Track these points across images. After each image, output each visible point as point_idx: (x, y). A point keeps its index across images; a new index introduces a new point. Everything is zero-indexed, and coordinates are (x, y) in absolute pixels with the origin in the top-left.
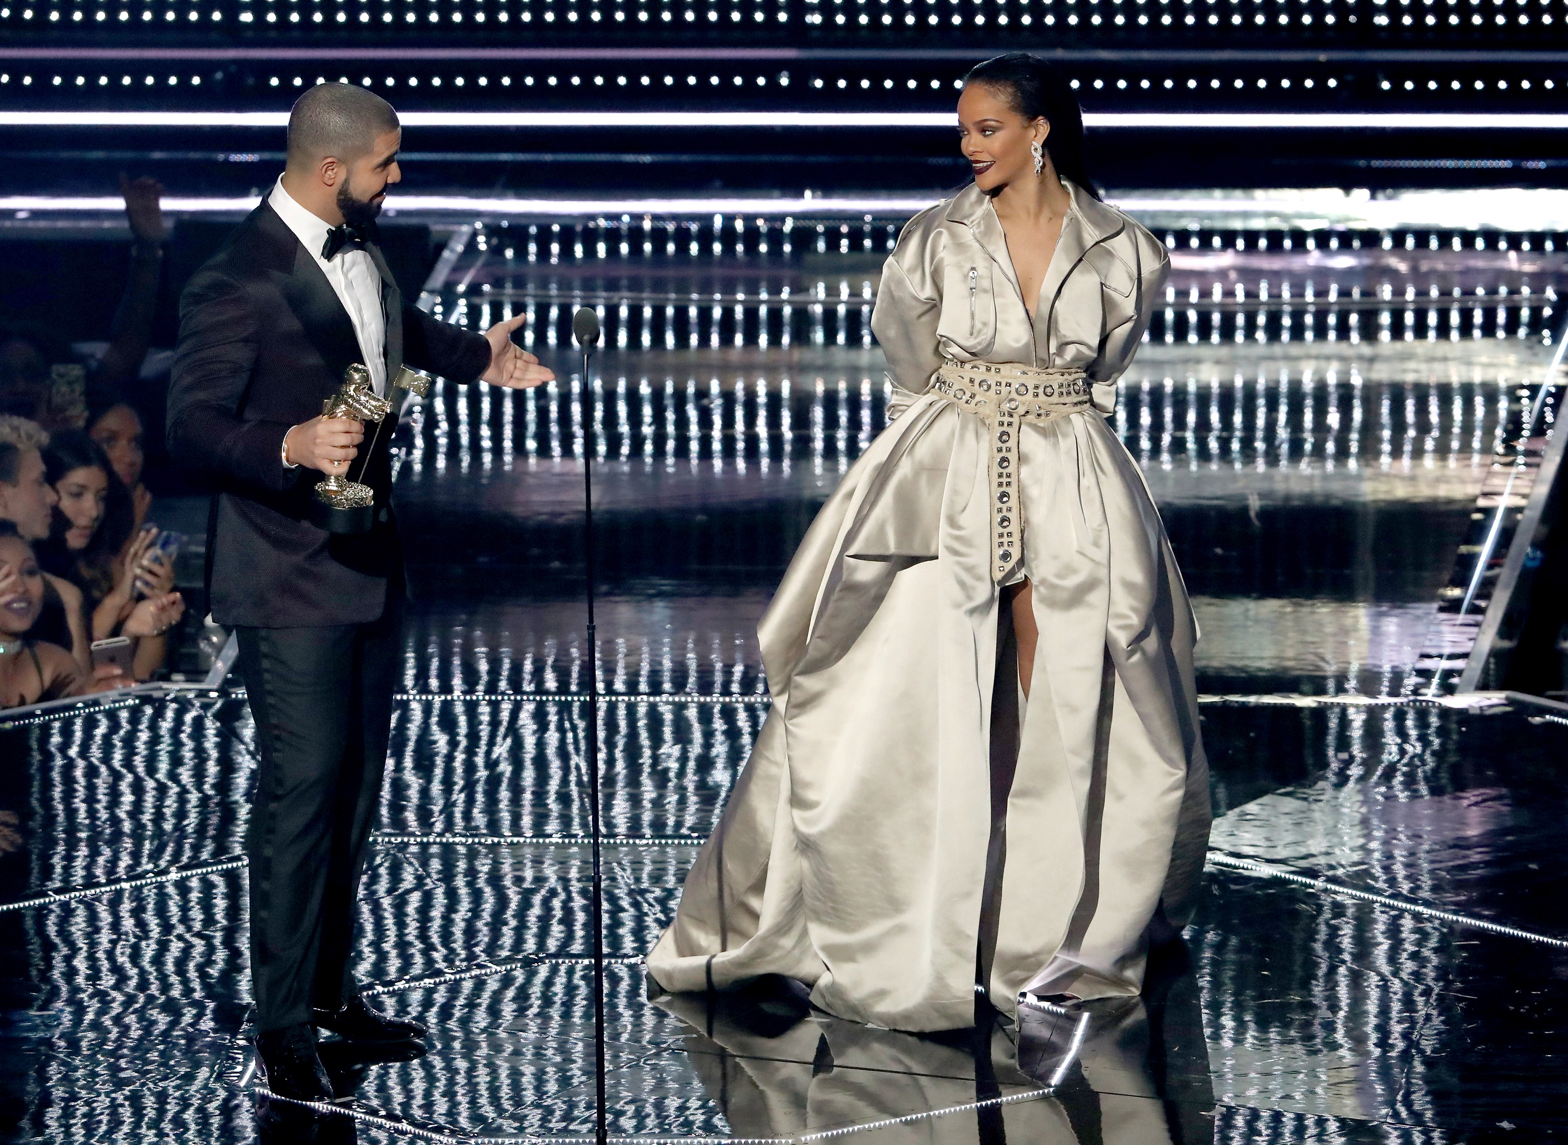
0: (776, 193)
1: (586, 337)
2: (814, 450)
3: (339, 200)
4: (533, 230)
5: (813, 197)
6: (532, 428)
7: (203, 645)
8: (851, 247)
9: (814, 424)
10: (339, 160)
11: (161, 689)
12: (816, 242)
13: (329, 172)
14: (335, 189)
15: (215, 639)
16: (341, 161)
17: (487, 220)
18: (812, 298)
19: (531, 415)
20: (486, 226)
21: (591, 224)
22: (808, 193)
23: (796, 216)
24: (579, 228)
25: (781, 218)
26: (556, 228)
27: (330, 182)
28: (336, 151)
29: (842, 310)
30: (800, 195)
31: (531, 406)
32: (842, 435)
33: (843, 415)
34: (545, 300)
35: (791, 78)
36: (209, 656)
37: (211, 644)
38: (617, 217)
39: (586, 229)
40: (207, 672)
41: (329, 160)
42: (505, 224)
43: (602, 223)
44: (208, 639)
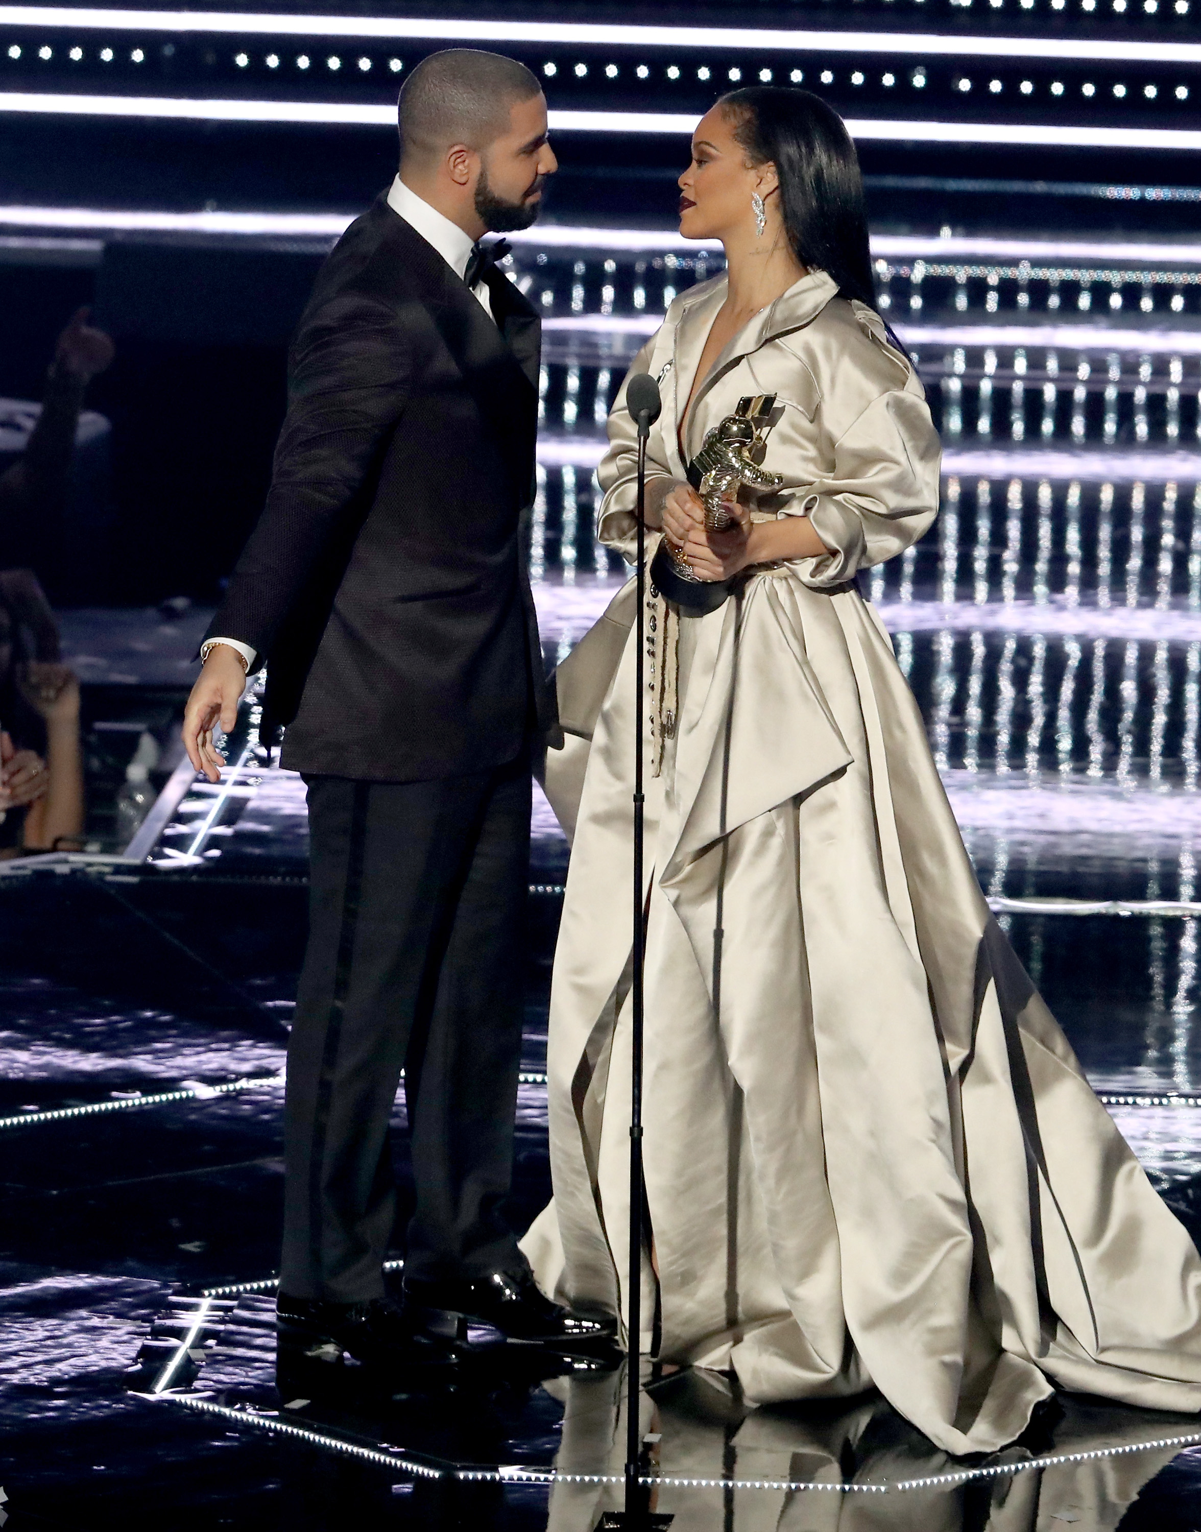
0: (905, 228)
1: (643, 413)
2: (943, 572)
3: (477, 203)
4: (579, 268)
5: (953, 235)
6: (570, 532)
7: (123, 806)
8: (1002, 304)
9: (945, 537)
10: (470, 148)
11: (66, 862)
12: (954, 296)
13: (460, 167)
14: (471, 188)
15: (140, 798)
16: (475, 148)
17: (520, 253)
18: (946, 369)
19: (570, 514)
20: (516, 260)
21: (657, 263)
22: (946, 231)
23: (930, 260)
24: (640, 267)
25: (909, 261)
26: (610, 266)
27: (463, 180)
28: (464, 136)
29: (986, 387)
30: (933, 231)
31: (570, 503)
32: (981, 554)
33: (984, 527)
34: (591, 363)
35: (928, 78)
36: (131, 821)
37: (135, 805)
38: (692, 254)
39: (650, 269)
40: (126, 843)
41: (456, 148)
42: (543, 258)
43: (672, 262)
44: (132, 799)
